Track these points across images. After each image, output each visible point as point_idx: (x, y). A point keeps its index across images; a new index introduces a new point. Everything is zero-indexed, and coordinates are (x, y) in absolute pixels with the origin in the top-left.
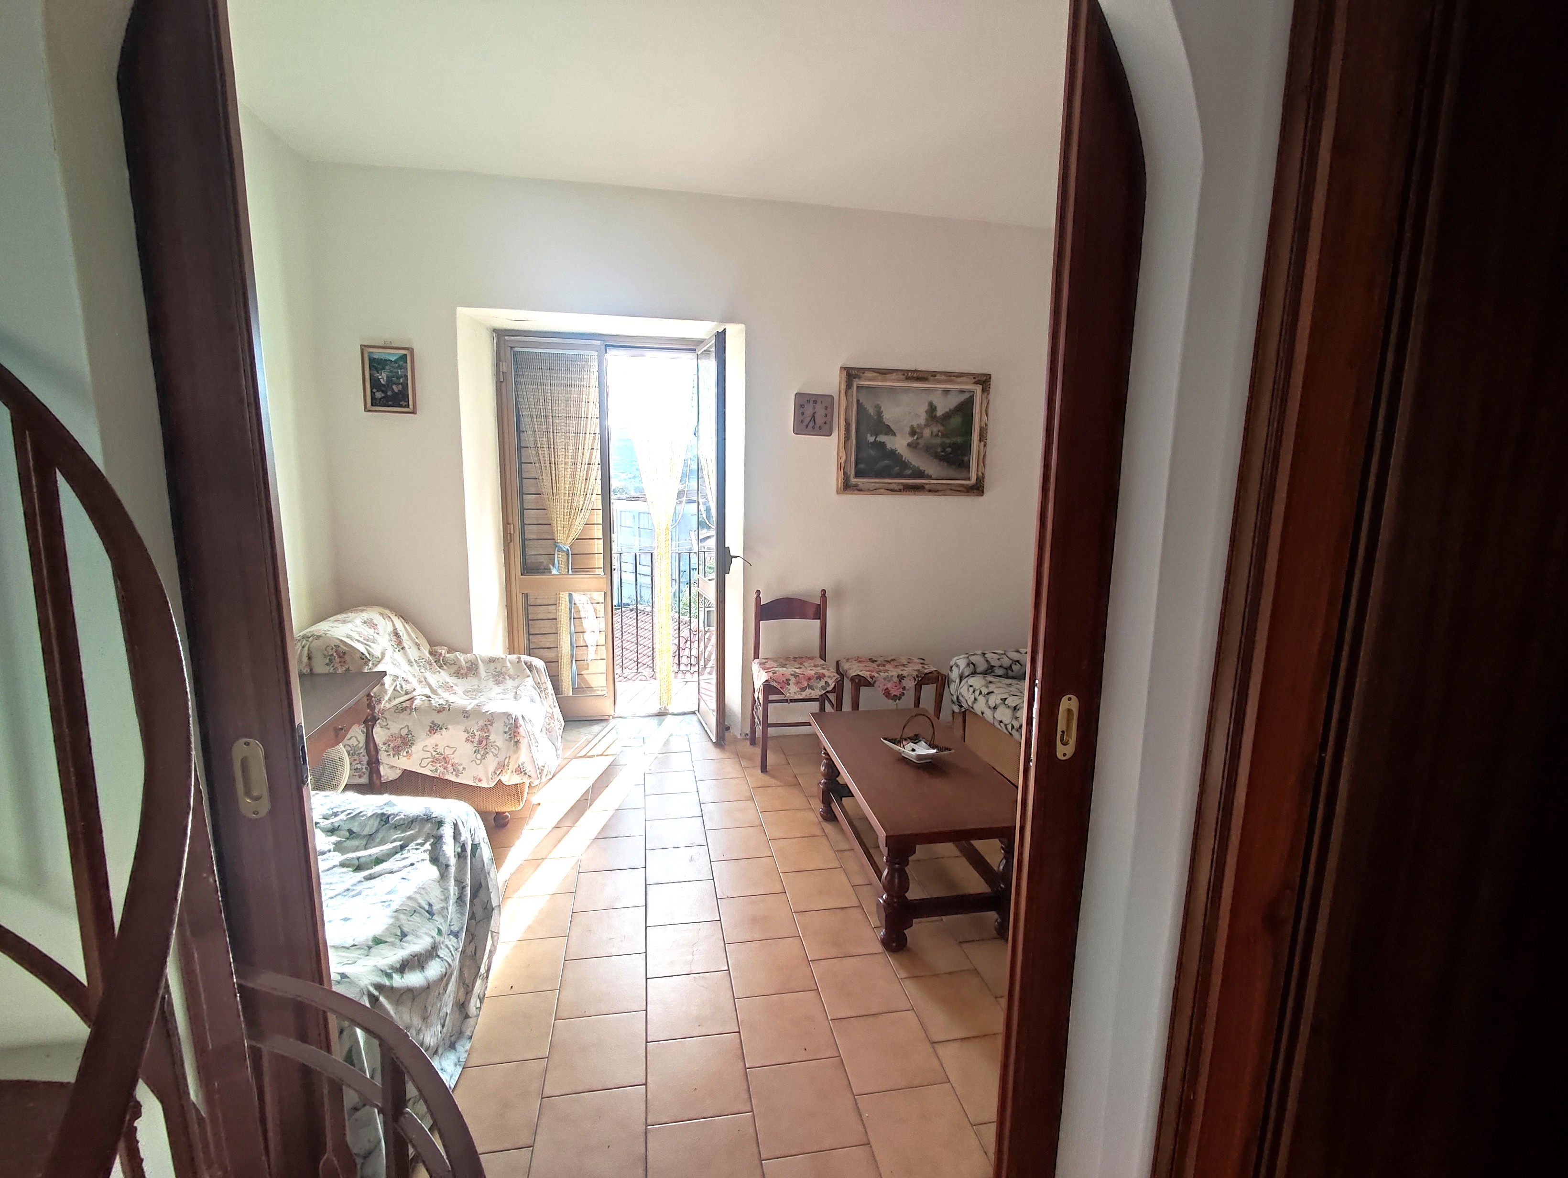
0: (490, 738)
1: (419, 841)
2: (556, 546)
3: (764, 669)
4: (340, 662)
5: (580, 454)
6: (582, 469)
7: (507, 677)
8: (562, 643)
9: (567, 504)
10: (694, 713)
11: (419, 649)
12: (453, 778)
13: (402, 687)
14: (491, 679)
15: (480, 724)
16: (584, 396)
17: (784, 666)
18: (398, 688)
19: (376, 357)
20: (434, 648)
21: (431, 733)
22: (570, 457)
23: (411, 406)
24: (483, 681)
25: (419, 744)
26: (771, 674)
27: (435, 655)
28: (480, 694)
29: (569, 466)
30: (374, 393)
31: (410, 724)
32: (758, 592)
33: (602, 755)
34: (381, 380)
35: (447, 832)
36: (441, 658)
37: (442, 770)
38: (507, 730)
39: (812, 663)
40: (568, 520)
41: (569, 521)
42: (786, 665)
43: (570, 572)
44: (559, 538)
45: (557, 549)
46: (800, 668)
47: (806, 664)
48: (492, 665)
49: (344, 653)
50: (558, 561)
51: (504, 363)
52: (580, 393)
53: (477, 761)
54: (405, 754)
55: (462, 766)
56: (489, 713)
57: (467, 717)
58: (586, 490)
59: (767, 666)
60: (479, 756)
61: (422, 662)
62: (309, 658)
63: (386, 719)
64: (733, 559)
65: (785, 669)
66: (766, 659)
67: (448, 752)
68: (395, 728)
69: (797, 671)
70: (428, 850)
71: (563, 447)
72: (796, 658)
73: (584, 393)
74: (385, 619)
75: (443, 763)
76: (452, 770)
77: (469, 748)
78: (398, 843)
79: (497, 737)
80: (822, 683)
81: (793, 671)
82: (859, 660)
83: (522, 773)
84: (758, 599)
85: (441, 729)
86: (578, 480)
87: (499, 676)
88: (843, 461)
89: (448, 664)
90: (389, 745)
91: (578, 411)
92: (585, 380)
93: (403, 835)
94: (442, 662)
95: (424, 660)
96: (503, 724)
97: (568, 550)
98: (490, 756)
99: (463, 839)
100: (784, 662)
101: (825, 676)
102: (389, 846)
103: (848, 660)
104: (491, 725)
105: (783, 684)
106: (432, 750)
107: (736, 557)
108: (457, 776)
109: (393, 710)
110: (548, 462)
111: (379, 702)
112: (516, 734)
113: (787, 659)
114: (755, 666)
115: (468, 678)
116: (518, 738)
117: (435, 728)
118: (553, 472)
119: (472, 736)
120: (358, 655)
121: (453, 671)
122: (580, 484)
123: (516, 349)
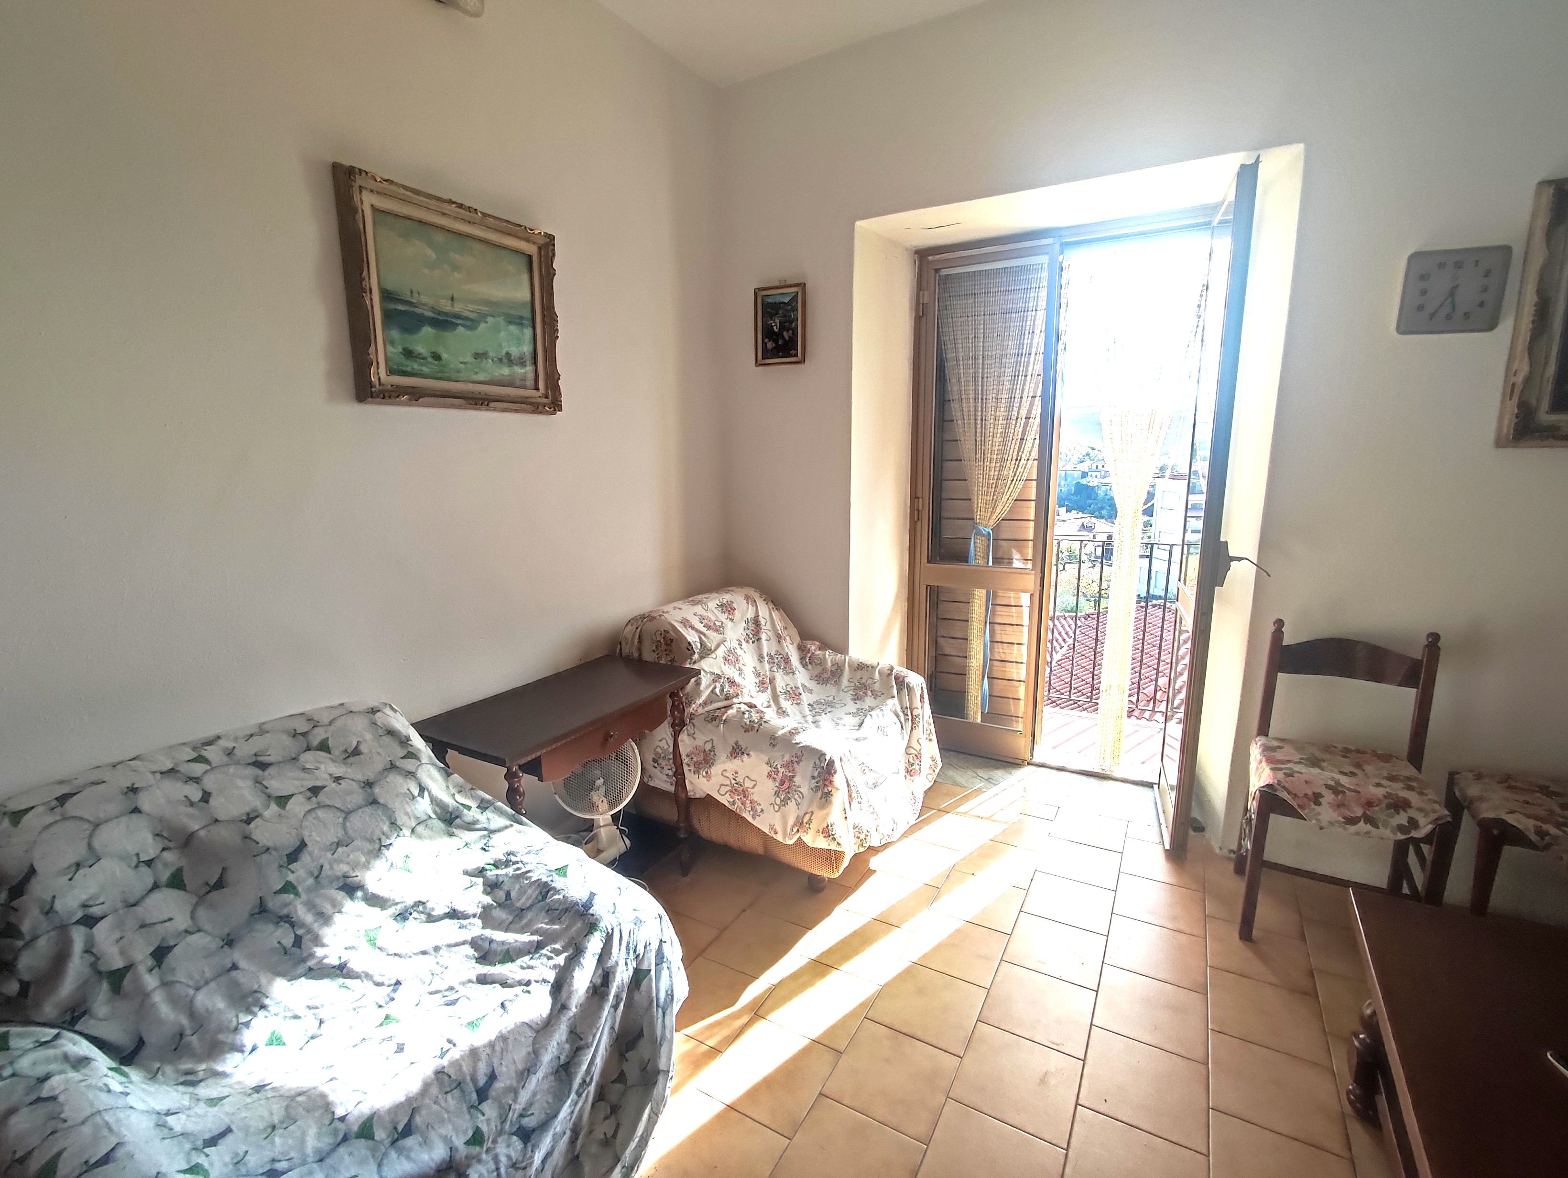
0: (795, 779)
1: (557, 946)
2: (974, 528)
3: (1270, 760)
4: (666, 650)
5: (1016, 405)
6: (1018, 424)
7: (869, 692)
8: (972, 653)
9: (992, 473)
10: (1150, 785)
11: (779, 642)
12: (750, 819)
13: (722, 690)
14: (851, 692)
15: (785, 759)
16: (1028, 323)
17: (1315, 762)
18: (717, 691)
19: (770, 300)
20: (805, 641)
21: (731, 756)
22: (1002, 410)
23: (799, 354)
24: (841, 692)
25: (718, 766)
26: (1280, 775)
27: (804, 651)
28: (829, 709)
29: (1001, 422)
30: (766, 344)
31: (715, 739)
32: (1280, 623)
33: (987, 819)
34: (775, 328)
35: (594, 944)
36: (809, 655)
37: (740, 804)
38: (816, 774)
39: (1386, 769)
40: (992, 494)
41: (994, 495)
42: (1323, 760)
43: (990, 564)
44: (978, 517)
45: (974, 531)
46: (1353, 774)
47: (1368, 768)
48: (859, 674)
49: (672, 641)
50: (975, 547)
51: (926, 293)
52: (1023, 320)
53: (775, 806)
54: (704, 774)
55: (760, 807)
56: (800, 745)
57: (774, 746)
58: (1020, 454)
59: (1279, 755)
60: (778, 801)
61: (777, 658)
62: (640, 642)
63: (694, 726)
64: (1233, 564)
65: (1316, 771)
66: (1282, 740)
67: (748, 784)
68: (701, 739)
69: (1344, 780)
70: (559, 965)
71: (994, 395)
72: (1349, 751)
73: (1029, 318)
74: (748, 603)
75: (742, 796)
76: (750, 809)
77: (770, 786)
78: (536, 938)
79: (803, 783)
80: (1402, 819)
81: (1333, 779)
82: (1508, 781)
83: (829, 836)
84: (1278, 634)
85: (743, 753)
86: (1011, 439)
87: (861, 689)
88: (1520, 379)
89: (813, 664)
90: (692, 758)
91: (1020, 345)
92: (1032, 299)
93: (548, 927)
94: (807, 660)
95: (781, 656)
96: (812, 765)
97: (989, 533)
98: (792, 804)
99: (611, 963)
100: (1319, 754)
101: (1410, 807)
102: (525, 938)
103: (1479, 777)
104: (798, 763)
105: (1305, 800)
106: (731, 777)
107: (1240, 559)
108: (754, 817)
109: (703, 716)
110: (973, 418)
111: (689, 704)
112: (827, 783)
113: (1328, 748)
114: (1255, 752)
115: (828, 685)
116: (830, 789)
117: (737, 750)
118: (979, 430)
119: (774, 772)
120: (686, 645)
121: (816, 672)
122: (1013, 445)
123: (944, 272)
